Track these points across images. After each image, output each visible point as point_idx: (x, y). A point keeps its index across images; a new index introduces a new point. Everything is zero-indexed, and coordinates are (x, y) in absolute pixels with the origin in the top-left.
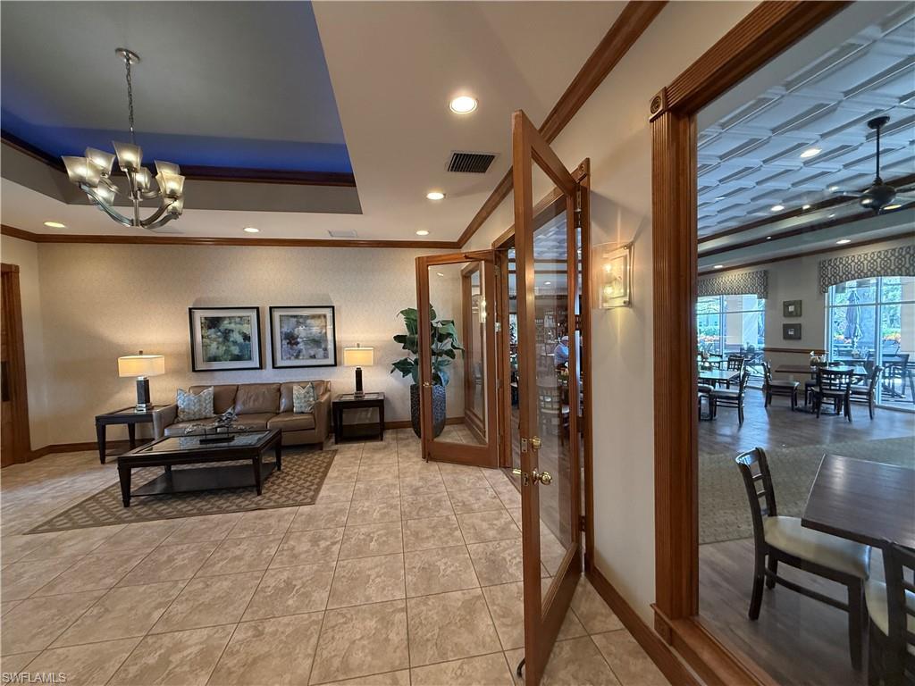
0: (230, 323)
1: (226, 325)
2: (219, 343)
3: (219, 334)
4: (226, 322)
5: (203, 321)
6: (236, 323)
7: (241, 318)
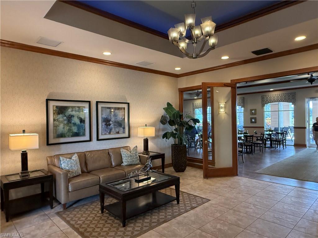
0: (72, 111)
1: (69, 112)
2: (64, 125)
3: (65, 118)
4: (69, 110)
5: (55, 109)
6: (76, 111)
7: (79, 107)
